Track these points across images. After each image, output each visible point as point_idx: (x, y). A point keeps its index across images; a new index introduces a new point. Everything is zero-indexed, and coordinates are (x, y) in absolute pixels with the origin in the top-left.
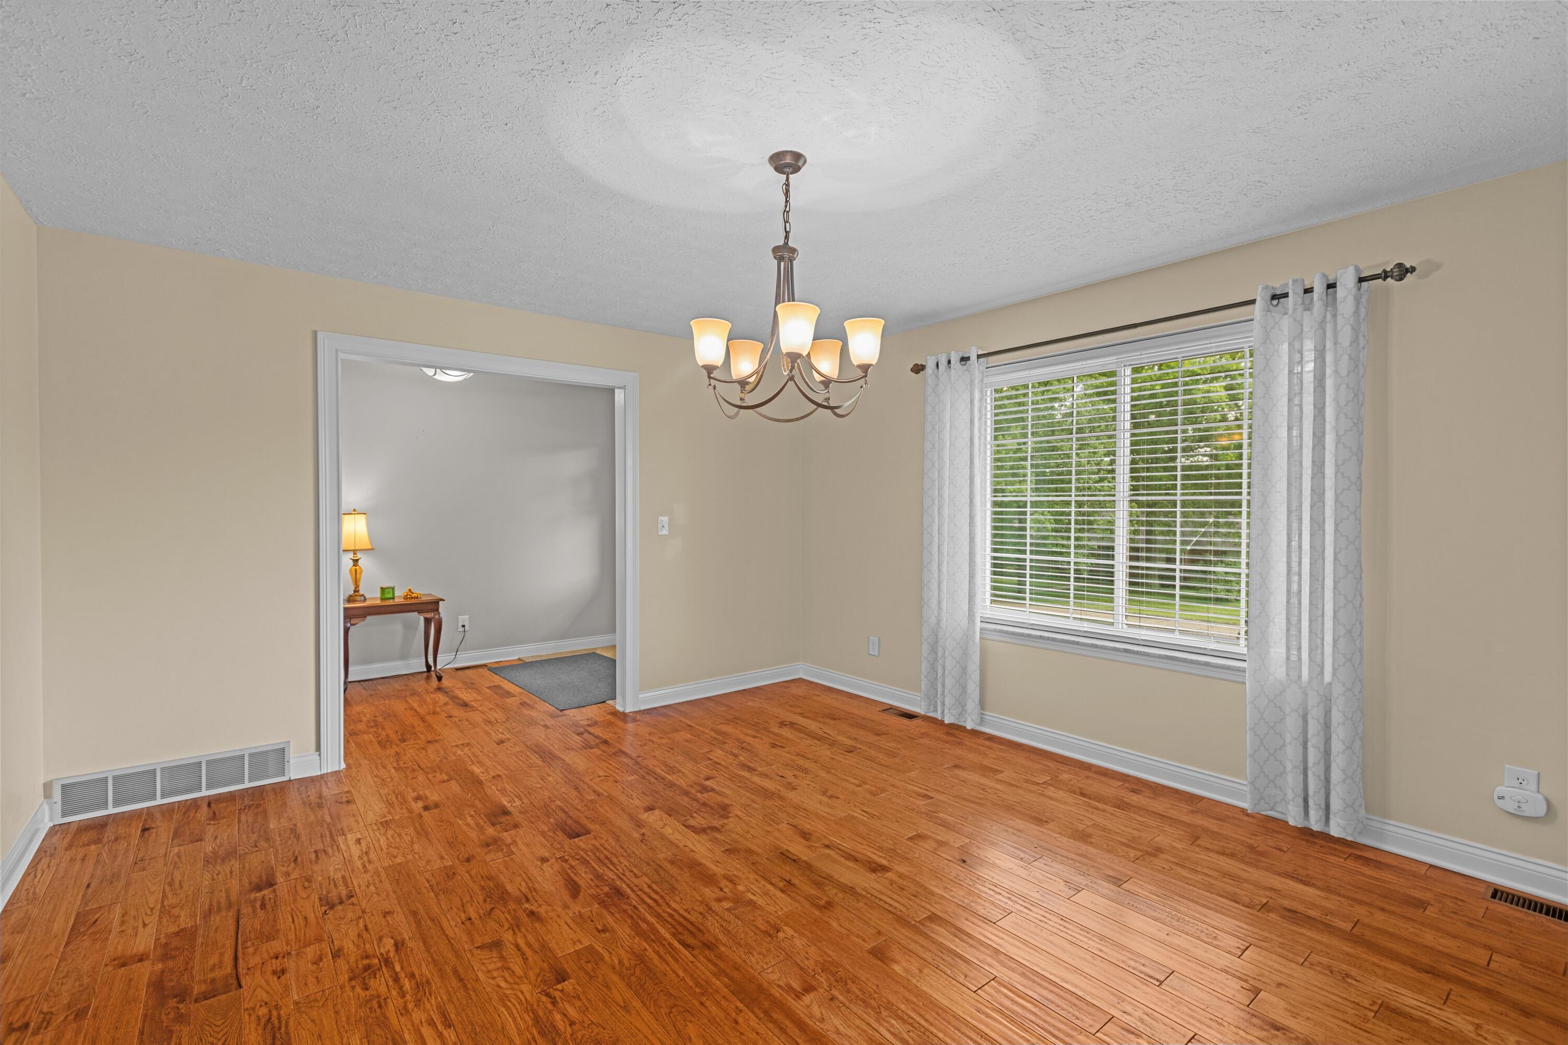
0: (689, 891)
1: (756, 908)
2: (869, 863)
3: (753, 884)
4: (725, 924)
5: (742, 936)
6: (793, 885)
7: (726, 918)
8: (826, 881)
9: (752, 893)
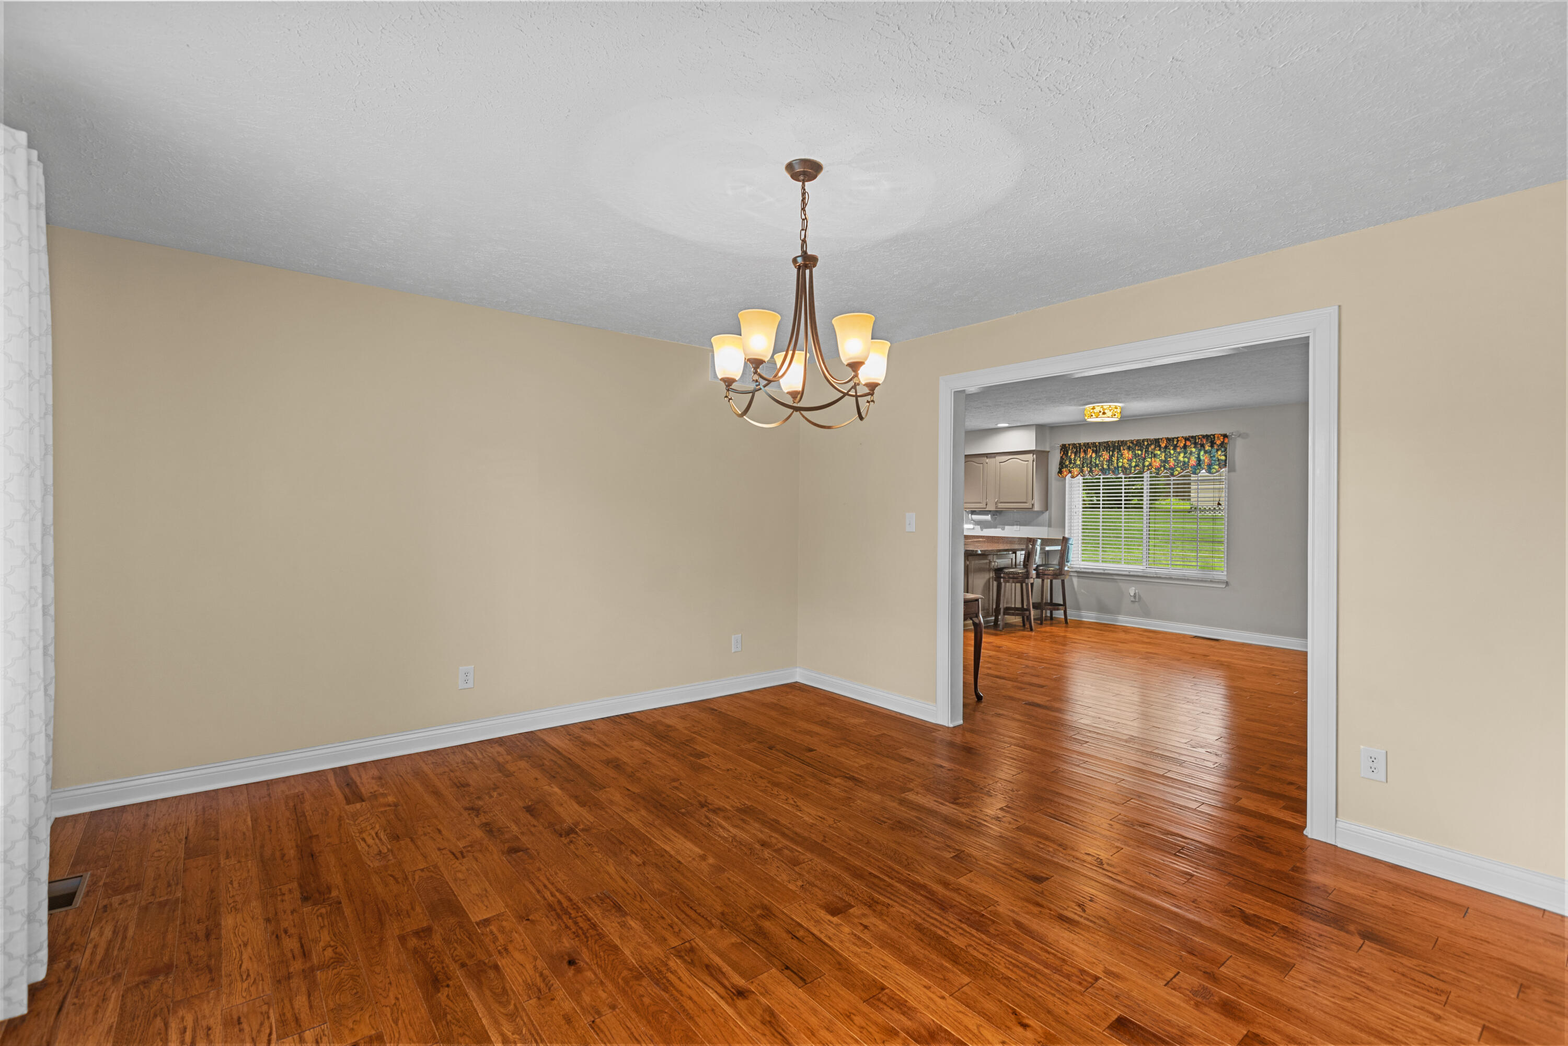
0: (900, 925)
1: (825, 907)
2: (692, 963)
3: (834, 935)
4: (851, 893)
5: (832, 883)
6: (789, 932)
7: (851, 898)
8: (752, 936)
9: (832, 922)
